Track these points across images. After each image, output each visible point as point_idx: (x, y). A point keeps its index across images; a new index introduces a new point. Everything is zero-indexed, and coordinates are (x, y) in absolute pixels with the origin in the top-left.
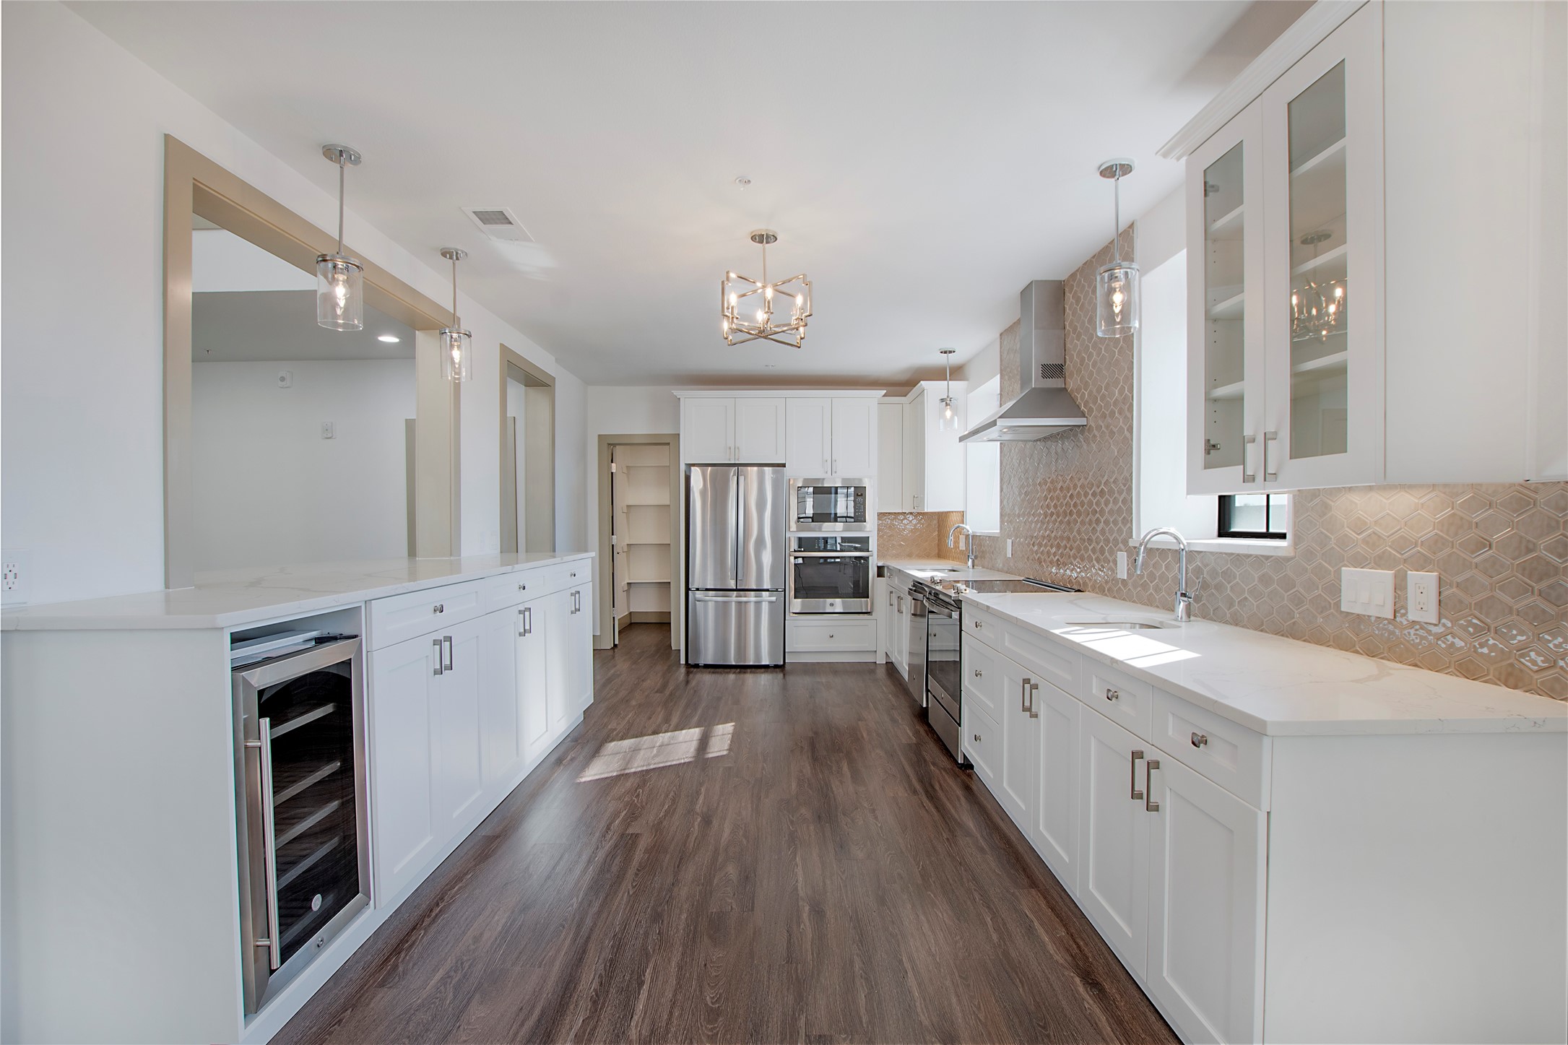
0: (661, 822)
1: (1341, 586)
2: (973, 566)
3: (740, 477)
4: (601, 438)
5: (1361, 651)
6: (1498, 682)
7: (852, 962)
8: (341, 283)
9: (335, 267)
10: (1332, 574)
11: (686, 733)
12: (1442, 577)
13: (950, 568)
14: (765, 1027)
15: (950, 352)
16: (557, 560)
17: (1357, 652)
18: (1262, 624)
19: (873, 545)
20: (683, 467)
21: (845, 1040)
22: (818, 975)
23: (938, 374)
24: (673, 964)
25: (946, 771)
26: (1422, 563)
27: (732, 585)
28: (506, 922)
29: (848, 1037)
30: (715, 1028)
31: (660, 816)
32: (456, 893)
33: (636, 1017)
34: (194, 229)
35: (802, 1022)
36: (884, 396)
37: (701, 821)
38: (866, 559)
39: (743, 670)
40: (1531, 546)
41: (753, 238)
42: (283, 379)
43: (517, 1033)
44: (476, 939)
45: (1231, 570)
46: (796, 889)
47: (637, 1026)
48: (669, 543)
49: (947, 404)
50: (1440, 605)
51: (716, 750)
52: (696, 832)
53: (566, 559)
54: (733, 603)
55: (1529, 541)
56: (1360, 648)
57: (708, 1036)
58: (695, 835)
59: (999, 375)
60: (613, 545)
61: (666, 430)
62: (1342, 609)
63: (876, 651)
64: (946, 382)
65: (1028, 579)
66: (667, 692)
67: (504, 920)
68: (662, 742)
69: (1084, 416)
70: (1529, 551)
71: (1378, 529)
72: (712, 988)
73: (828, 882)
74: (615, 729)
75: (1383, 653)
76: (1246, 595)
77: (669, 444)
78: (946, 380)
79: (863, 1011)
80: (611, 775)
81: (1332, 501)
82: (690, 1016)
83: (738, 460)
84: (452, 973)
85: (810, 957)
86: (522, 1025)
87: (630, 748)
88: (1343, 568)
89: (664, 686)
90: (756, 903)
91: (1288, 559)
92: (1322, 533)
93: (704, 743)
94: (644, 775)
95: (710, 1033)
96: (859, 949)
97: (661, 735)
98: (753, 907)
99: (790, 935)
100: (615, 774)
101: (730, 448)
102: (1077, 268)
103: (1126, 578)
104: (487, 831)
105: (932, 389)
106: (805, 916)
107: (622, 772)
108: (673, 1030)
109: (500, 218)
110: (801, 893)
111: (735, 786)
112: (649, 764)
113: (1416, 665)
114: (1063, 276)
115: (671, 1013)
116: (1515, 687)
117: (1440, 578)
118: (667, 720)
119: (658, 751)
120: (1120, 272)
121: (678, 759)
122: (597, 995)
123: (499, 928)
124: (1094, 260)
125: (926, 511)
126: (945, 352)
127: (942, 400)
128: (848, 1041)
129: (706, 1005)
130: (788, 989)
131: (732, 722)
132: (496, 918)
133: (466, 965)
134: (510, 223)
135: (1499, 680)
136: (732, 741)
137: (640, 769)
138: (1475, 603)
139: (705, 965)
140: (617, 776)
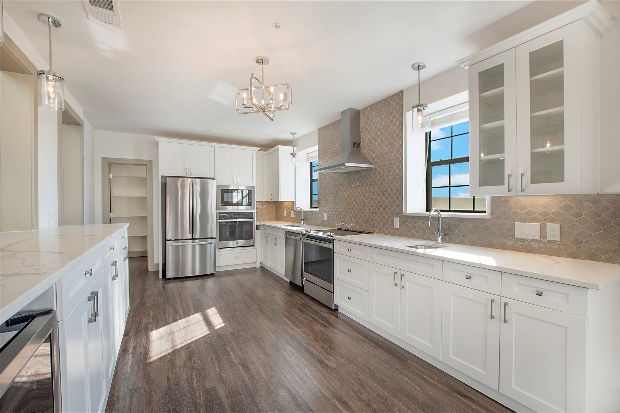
0: (221, 376)
1: (514, 229)
2: (304, 224)
4: (103, 159)
5: (524, 251)
6: (587, 259)
10: (510, 225)
12: (561, 225)
13: (292, 225)
15: (295, 134)
17: (522, 252)
18: (475, 243)
25: (327, 313)
26: (553, 221)
27: (189, 236)
31: (218, 371)
36: (258, 150)
39: (196, 278)
40: (599, 215)
41: (257, 62)
45: (458, 224)
48: (146, 216)
49: (293, 156)
50: (561, 234)
51: (217, 324)
55: (598, 213)
56: (523, 250)
59: (318, 145)
60: (111, 218)
61: (145, 157)
62: (515, 237)
65: (339, 229)
69: (373, 164)
70: (598, 216)
71: (532, 209)
75: (535, 251)
76: (466, 233)
77: (146, 165)
81: (509, 199)
83: (191, 175)
87: (167, 333)
88: (515, 223)
91: (488, 220)
92: (505, 210)
94: (188, 347)
97: (179, 321)
100: (170, 352)
102: (368, 106)
103: (399, 228)
107: (173, 349)
111: (244, 343)
113: (550, 255)
114: (359, 108)
116: (594, 260)
117: (560, 225)
120: (421, 108)
124: (378, 103)
125: (280, 201)
127: (291, 154)
135: (587, 258)
137: (183, 345)
138: (576, 234)
140: (172, 352)
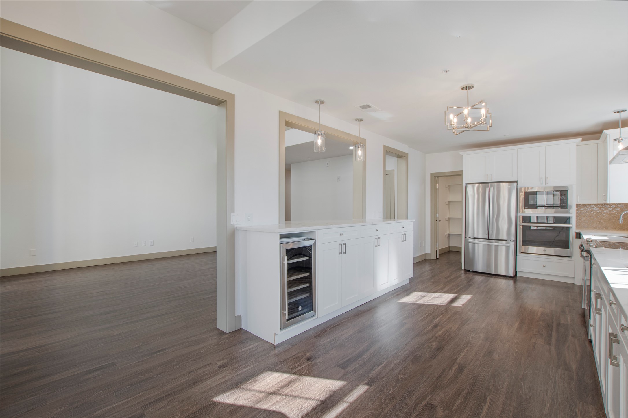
3: (491, 188)
4: (431, 174)
7: (463, 390)
8: (319, 139)
9: (318, 134)
11: (447, 295)
14: (414, 392)
16: (395, 222)
19: (574, 221)
20: (464, 185)
21: (441, 410)
22: (446, 388)
23: (614, 125)
24: (394, 363)
28: (352, 334)
29: (443, 410)
30: (397, 385)
32: (343, 322)
33: (374, 372)
34: (286, 130)
35: (428, 398)
37: (433, 326)
38: (568, 229)
42: (327, 164)
43: (340, 361)
44: (342, 335)
46: (457, 359)
47: (373, 374)
52: (429, 329)
53: (398, 221)
54: (494, 246)
57: (393, 386)
58: (427, 330)
63: (574, 278)
64: (618, 129)
66: (449, 279)
67: (351, 333)
68: (435, 296)
72: (403, 375)
73: (473, 362)
74: (419, 288)
78: (619, 127)
79: (455, 406)
80: (408, 302)
82: (391, 379)
84: (332, 341)
85: (446, 381)
86: (342, 360)
89: (449, 276)
90: (436, 357)
93: (453, 300)
95: (394, 386)
96: (470, 387)
98: (434, 358)
99: (443, 372)
101: (487, 175)
104: (360, 309)
105: (611, 133)
106: (454, 369)
108: (383, 379)
109: (368, 106)
110: (458, 361)
112: (425, 302)
115: (385, 375)
118: (442, 289)
119: (431, 299)
121: (438, 303)
122: (366, 361)
123: (349, 335)
126: (618, 112)
128: (442, 411)
129: (398, 378)
130: (430, 387)
131: (471, 295)
132: (350, 332)
133: (336, 340)
134: (371, 107)
136: (466, 302)
139: (405, 368)
